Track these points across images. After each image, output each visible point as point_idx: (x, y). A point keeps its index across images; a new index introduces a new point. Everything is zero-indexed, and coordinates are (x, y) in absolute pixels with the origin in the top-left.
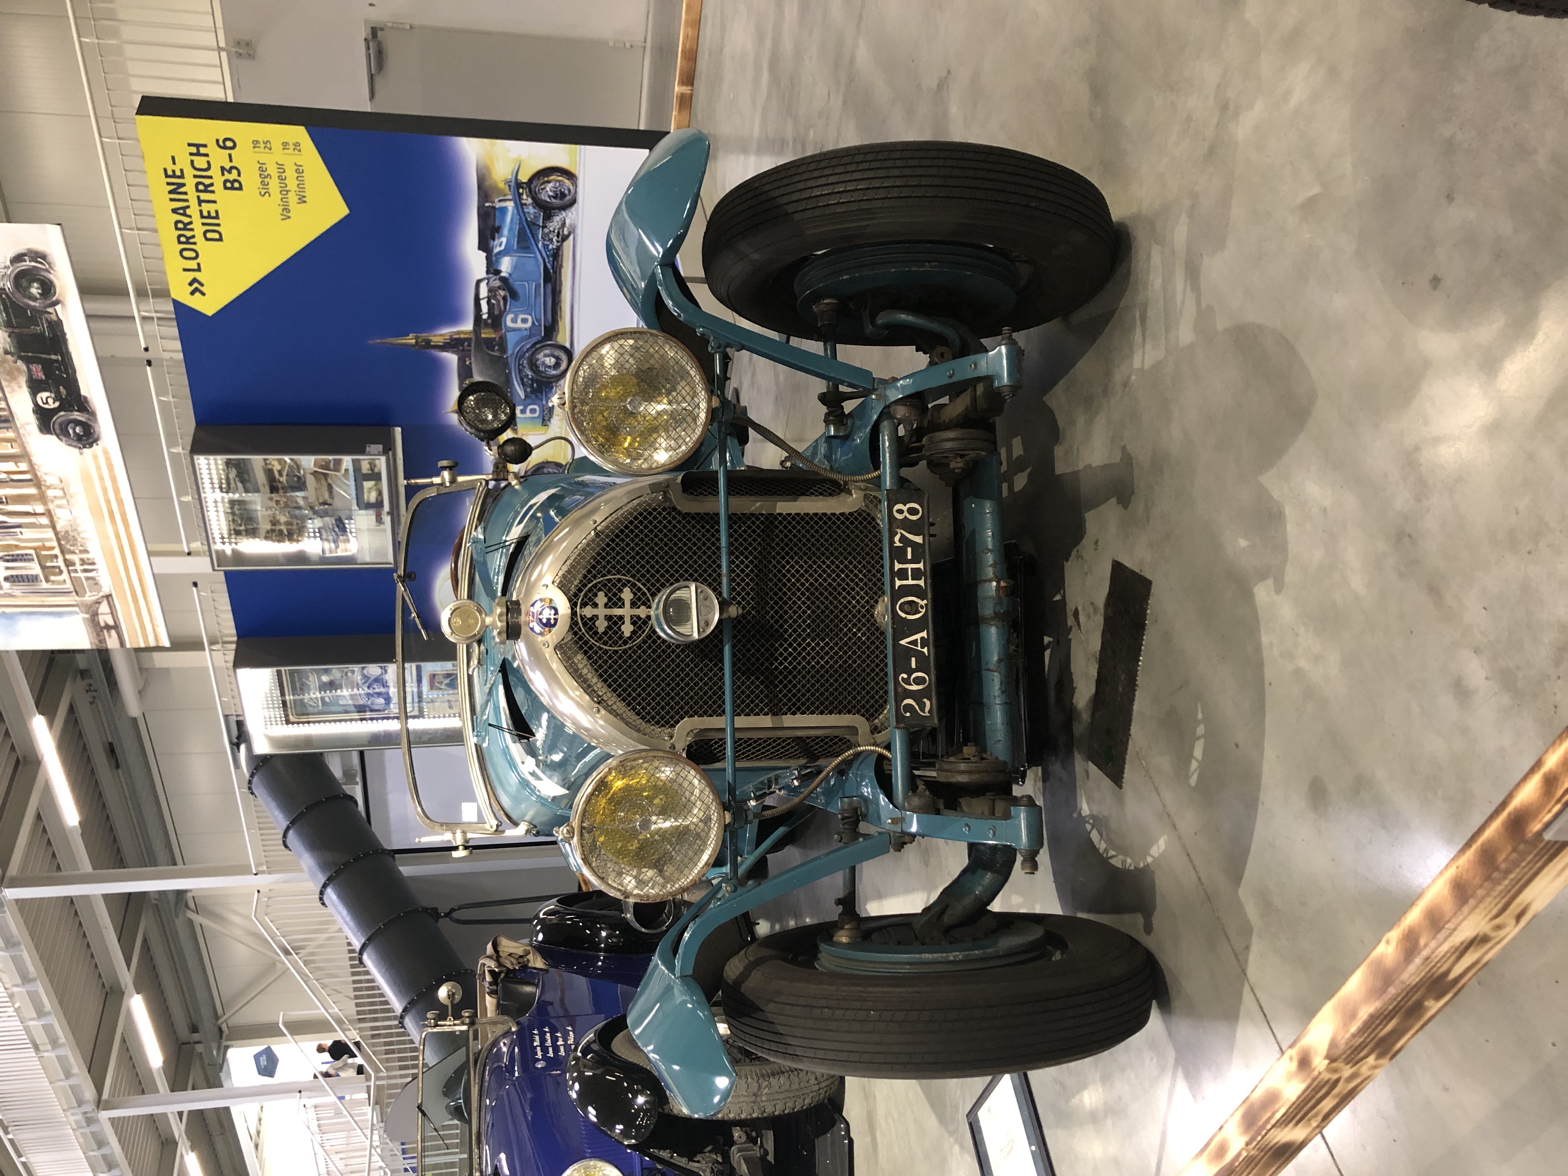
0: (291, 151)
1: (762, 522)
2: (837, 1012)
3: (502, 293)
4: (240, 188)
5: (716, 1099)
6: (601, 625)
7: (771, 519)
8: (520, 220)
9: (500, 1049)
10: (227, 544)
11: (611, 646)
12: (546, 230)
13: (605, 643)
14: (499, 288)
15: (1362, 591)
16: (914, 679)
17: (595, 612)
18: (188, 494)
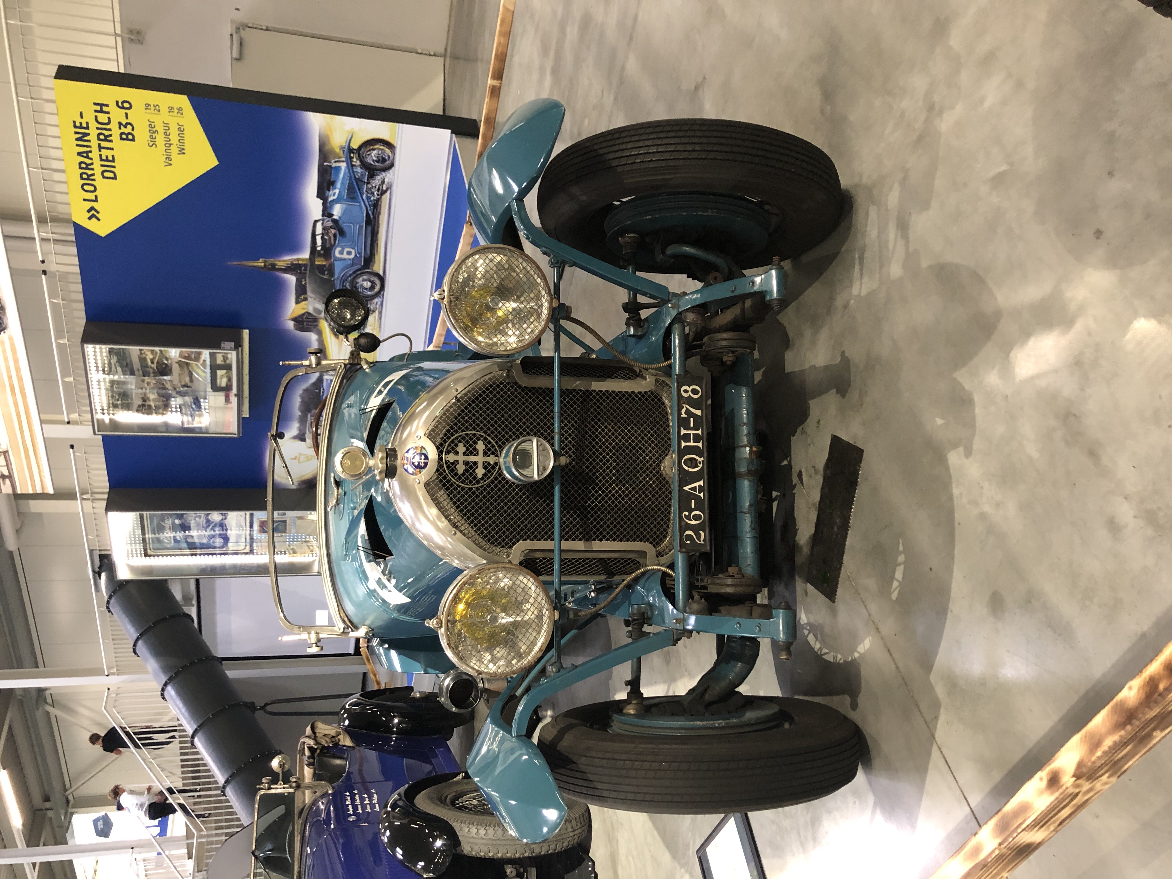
0: (175, 114)
1: (581, 397)
2: (636, 763)
3: (333, 231)
4: (133, 140)
5: (545, 830)
6: (461, 468)
7: (588, 394)
8: (350, 177)
9: (319, 807)
10: (106, 415)
11: (467, 484)
12: (370, 186)
13: (463, 482)
14: (331, 227)
15: (1035, 455)
16: (694, 516)
17: (456, 458)
18: (70, 376)
